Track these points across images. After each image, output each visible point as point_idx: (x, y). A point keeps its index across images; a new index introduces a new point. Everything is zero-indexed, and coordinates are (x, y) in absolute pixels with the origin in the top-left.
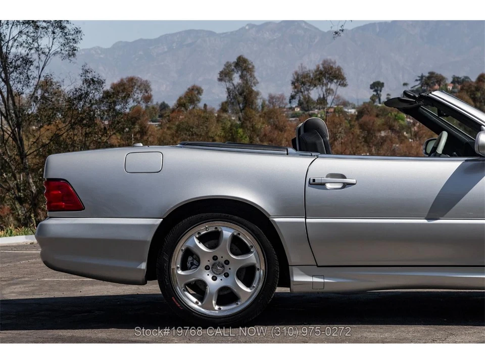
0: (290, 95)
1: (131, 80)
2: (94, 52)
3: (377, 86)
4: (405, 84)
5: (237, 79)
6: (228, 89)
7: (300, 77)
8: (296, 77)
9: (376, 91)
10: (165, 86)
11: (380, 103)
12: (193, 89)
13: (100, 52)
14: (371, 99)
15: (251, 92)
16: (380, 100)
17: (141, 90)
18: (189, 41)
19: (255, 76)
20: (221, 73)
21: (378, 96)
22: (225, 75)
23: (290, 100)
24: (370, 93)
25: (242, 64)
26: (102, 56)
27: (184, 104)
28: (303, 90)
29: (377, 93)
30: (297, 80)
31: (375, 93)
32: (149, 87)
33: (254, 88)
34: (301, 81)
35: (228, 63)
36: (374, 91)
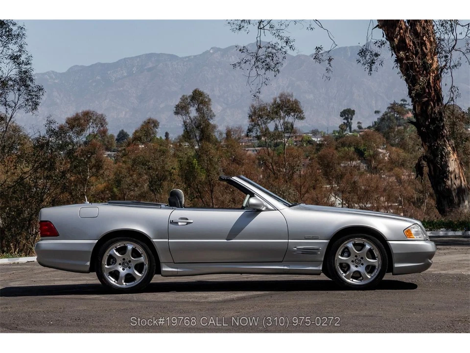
0: (247, 128)
1: (87, 114)
2: (48, 77)
3: (347, 114)
4: (377, 112)
5: (193, 112)
6: (185, 122)
7: (257, 111)
8: (253, 110)
9: (346, 119)
10: (124, 113)
11: (351, 132)
12: (149, 122)
13: (54, 77)
14: (339, 127)
15: (208, 125)
16: (350, 128)
17: (97, 124)
18: (150, 65)
19: (212, 109)
20: (177, 106)
21: (348, 125)
22: (181, 109)
23: (247, 133)
24: (340, 121)
25: (198, 98)
26: (56, 81)
27: (140, 138)
28: (260, 123)
29: (348, 121)
30: (255, 113)
31: (346, 121)
32: (104, 120)
33: (211, 122)
34: (258, 115)
35: (183, 96)
36: (344, 119)
